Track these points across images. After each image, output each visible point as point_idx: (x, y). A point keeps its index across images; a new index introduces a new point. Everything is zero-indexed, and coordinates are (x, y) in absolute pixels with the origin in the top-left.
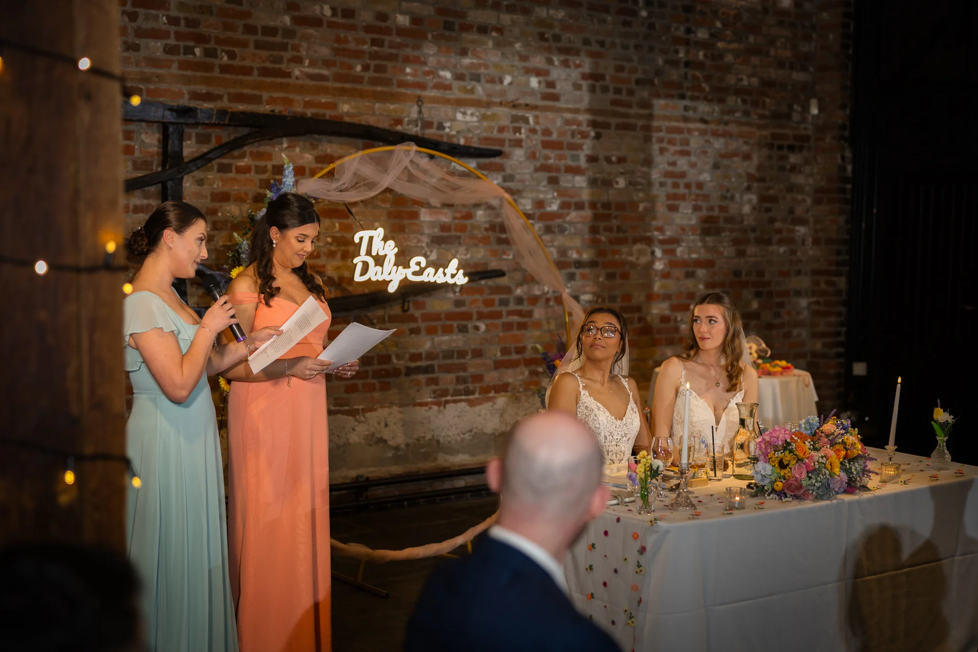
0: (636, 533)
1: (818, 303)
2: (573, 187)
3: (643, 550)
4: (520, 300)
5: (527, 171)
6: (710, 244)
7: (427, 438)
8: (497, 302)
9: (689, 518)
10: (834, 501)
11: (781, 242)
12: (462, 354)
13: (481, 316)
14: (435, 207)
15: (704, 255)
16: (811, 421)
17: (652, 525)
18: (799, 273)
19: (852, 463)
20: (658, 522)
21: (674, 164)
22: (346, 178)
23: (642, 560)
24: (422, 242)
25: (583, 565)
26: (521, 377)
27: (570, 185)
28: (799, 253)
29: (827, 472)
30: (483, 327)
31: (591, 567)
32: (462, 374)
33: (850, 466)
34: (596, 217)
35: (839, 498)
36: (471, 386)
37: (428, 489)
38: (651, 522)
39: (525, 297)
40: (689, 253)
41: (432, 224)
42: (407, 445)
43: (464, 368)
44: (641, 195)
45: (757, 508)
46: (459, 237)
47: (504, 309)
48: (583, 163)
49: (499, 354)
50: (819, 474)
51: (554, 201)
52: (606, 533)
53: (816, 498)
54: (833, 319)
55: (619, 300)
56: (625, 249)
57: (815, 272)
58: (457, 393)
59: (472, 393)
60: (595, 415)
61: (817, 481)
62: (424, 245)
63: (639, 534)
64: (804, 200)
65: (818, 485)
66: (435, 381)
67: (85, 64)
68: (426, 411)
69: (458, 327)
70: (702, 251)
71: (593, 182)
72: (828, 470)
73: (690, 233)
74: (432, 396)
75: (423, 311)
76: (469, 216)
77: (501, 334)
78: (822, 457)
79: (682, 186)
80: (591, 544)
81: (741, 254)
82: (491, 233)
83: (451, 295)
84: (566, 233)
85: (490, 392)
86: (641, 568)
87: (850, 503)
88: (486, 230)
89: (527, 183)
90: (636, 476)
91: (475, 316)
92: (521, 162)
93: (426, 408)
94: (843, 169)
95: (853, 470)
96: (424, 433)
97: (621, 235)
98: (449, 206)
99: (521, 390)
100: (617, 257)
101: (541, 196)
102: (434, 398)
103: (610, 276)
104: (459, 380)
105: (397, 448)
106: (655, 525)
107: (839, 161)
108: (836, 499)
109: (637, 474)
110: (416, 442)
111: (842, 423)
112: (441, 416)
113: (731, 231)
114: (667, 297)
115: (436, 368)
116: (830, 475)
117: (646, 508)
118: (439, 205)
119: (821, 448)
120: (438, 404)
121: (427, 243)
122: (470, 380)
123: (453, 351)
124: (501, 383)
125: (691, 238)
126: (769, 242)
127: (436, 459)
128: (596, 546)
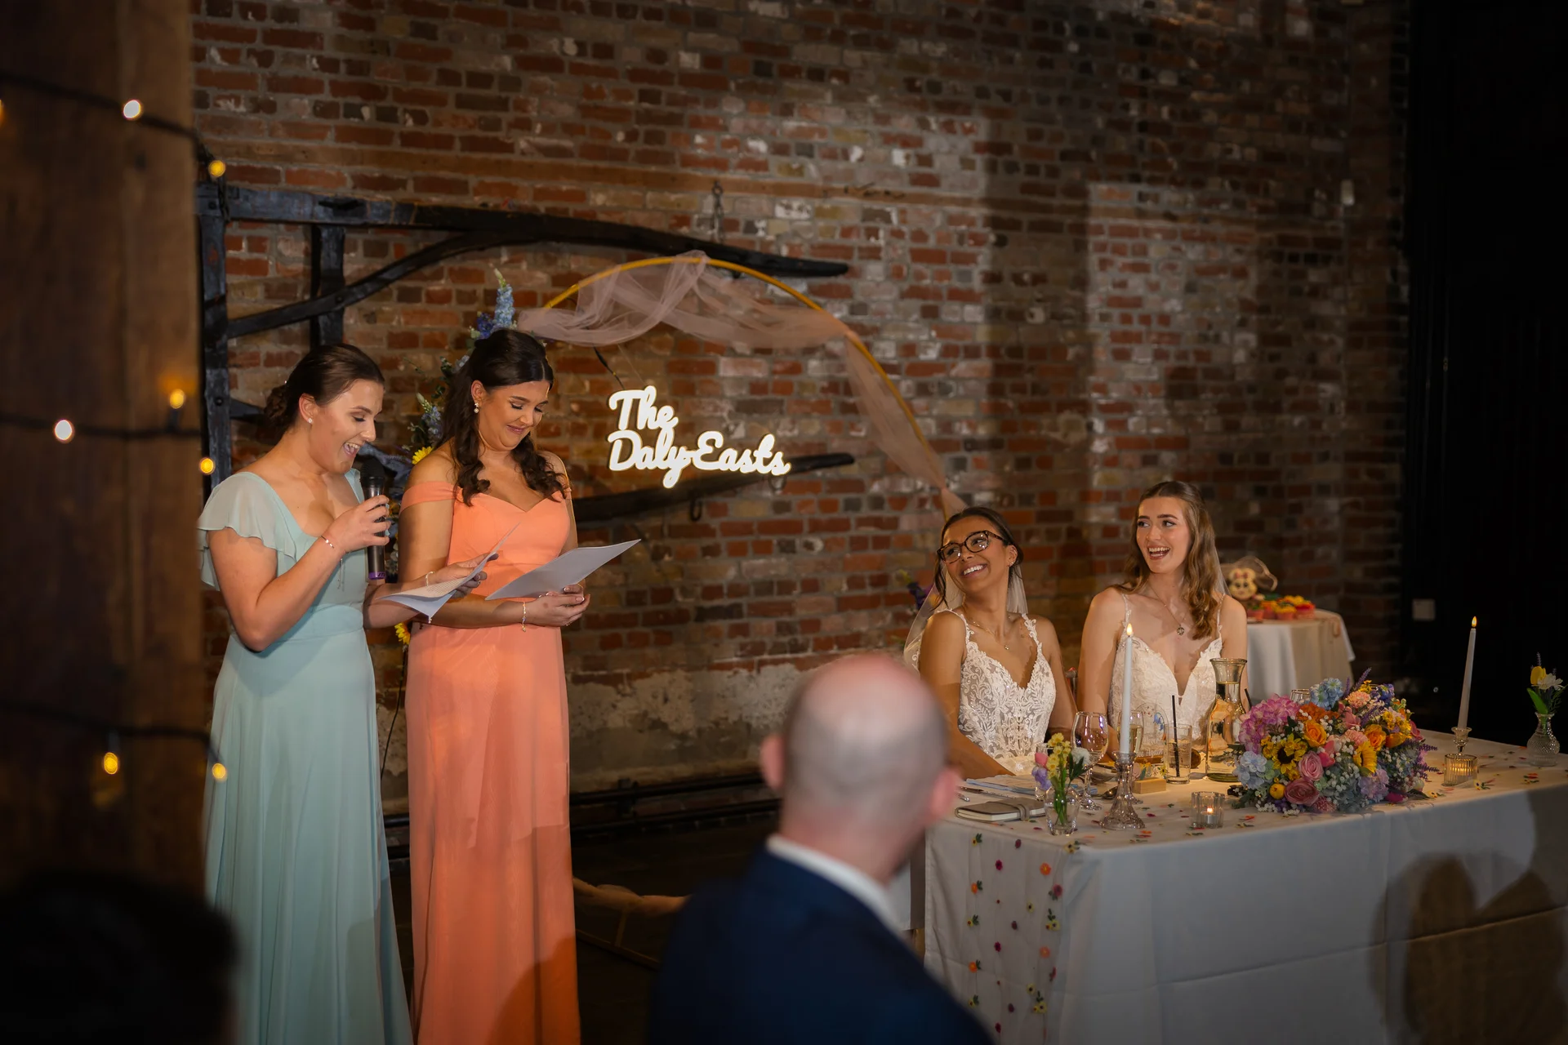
0: (1045, 865)
1: (1355, 505)
2: (963, 322)
3: (1057, 892)
4: (877, 502)
5: (887, 297)
6: (1182, 412)
7: (730, 721)
8: (841, 505)
9: (1132, 842)
10: (1368, 815)
11: (1296, 408)
12: (786, 587)
13: (816, 527)
14: (742, 355)
15: (1172, 429)
16: (1329, 687)
17: (1071, 851)
18: (1325, 457)
19: (1396, 754)
20: (1082, 848)
21: (1122, 285)
22: (595, 310)
23: (1057, 909)
24: (722, 410)
25: (963, 916)
26: (880, 624)
27: (957, 319)
28: (1325, 426)
29: (1356, 768)
30: (819, 544)
31: (975, 920)
32: (786, 619)
33: (1394, 758)
34: (999, 370)
35: (1375, 810)
36: (800, 638)
37: (733, 801)
38: (1070, 846)
39: (886, 496)
40: (1149, 426)
41: (738, 382)
42: (700, 731)
43: (789, 609)
44: (1071, 334)
45: (1242, 825)
46: (781, 402)
47: (853, 516)
48: (977, 284)
49: (845, 587)
50: (1342, 771)
51: (931, 344)
52: (999, 865)
53: (1338, 810)
54: (1380, 531)
55: (1036, 501)
56: (1045, 421)
57: (1352, 457)
58: (778, 648)
59: (803, 649)
60: (986, 680)
61: (1339, 783)
62: (725, 415)
63: (1051, 866)
64: (1332, 342)
65: (1340, 788)
66: (743, 630)
67: (133, 109)
68: (729, 677)
69: (779, 543)
70: (1169, 422)
71: (994, 315)
72: (1357, 765)
73: (1150, 394)
74: (739, 653)
75: (724, 519)
76: (796, 369)
77: (848, 555)
78: (1348, 744)
79: (1135, 319)
80: (976, 883)
81: (1231, 427)
82: (830, 395)
83: (768, 494)
84: (952, 395)
85: (831, 647)
86: (1054, 921)
87: (1393, 819)
88: (824, 390)
89: (888, 317)
90: (1046, 773)
91: (806, 527)
92: (878, 284)
93: (730, 673)
94: (1394, 291)
95: (1398, 766)
96: (726, 712)
97: (1037, 398)
98: (763, 351)
99: (881, 644)
100: (1032, 432)
101: (911, 337)
102: (742, 656)
103: (1022, 464)
104: (784, 629)
105: (683, 736)
106: (1075, 851)
107: (1388, 278)
108: (1370, 811)
109: (1047, 770)
110: (712, 725)
111: (1380, 690)
112: (752, 685)
113: (1216, 391)
114: (1112, 496)
115: (745, 609)
116: (1360, 772)
117: (1063, 825)
118: (748, 352)
119: (1346, 731)
120: (749, 666)
121: (730, 413)
122: (798, 627)
123: (771, 583)
124: (848, 633)
125: (1152, 402)
126: (1276, 408)
127: (745, 754)
128: (983, 886)
